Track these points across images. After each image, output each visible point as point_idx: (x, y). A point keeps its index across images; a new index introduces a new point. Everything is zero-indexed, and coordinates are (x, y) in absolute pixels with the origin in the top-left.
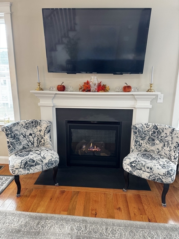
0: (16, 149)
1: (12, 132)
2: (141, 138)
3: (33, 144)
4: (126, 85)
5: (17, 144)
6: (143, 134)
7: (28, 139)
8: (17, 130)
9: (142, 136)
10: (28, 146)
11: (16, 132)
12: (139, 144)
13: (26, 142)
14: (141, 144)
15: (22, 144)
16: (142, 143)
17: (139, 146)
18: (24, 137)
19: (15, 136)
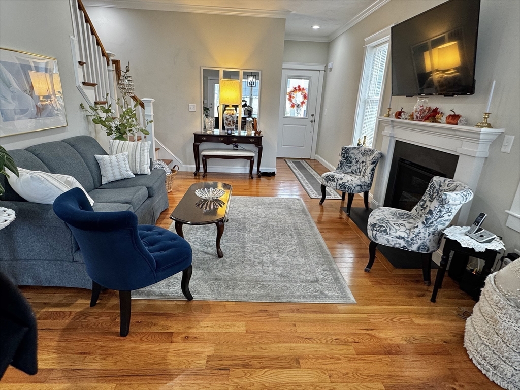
0: (343, 169)
1: (347, 153)
2: (430, 197)
3: (360, 172)
4: (453, 113)
5: (347, 165)
6: (435, 193)
7: (358, 166)
8: (353, 154)
9: (433, 195)
10: (356, 172)
11: (352, 155)
12: (423, 205)
13: (356, 167)
14: (425, 206)
15: (352, 168)
16: (427, 206)
17: (422, 207)
18: (357, 162)
19: (347, 157)
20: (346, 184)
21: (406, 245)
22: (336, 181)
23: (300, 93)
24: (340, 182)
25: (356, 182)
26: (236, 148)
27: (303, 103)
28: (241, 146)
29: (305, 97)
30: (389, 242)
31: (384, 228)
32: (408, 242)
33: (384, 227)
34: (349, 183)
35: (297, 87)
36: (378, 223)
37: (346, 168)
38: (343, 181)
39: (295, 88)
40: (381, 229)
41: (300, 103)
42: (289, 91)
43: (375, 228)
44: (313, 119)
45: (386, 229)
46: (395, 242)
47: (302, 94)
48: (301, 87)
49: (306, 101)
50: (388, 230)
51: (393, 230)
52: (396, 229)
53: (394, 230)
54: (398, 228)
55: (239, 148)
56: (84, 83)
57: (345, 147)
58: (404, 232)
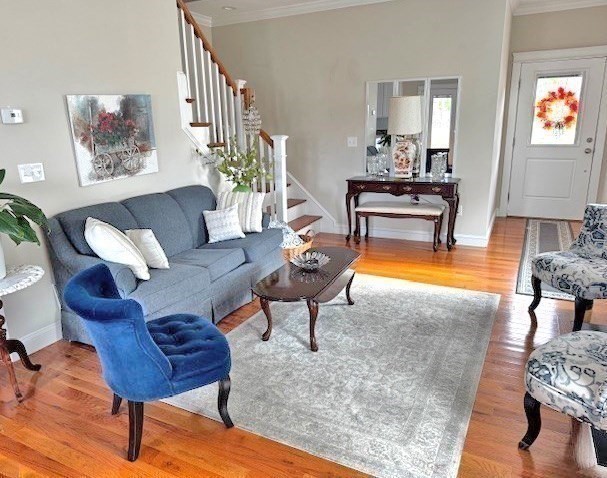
1: (595, 218)
5: (594, 242)
19: (595, 226)
20: (570, 278)
21: (587, 415)
22: (552, 270)
23: (563, 102)
24: (559, 273)
25: (592, 276)
26: (416, 202)
27: (569, 119)
28: (423, 198)
29: (574, 107)
30: (553, 400)
31: (547, 372)
32: (591, 410)
33: (547, 369)
34: (576, 277)
35: (556, 90)
36: (540, 360)
37: (590, 246)
38: (565, 271)
39: (553, 94)
40: (541, 373)
41: (562, 120)
42: (538, 99)
43: (531, 369)
44: (590, 146)
45: (550, 374)
46: (566, 405)
47: (567, 103)
48: (566, 91)
49: (575, 115)
50: (553, 378)
51: (562, 378)
52: (569, 378)
53: (565, 379)
54: (576, 377)
55: (421, 201)
56: (192, 125)
57: (593, 207)
58: (586, 386)
